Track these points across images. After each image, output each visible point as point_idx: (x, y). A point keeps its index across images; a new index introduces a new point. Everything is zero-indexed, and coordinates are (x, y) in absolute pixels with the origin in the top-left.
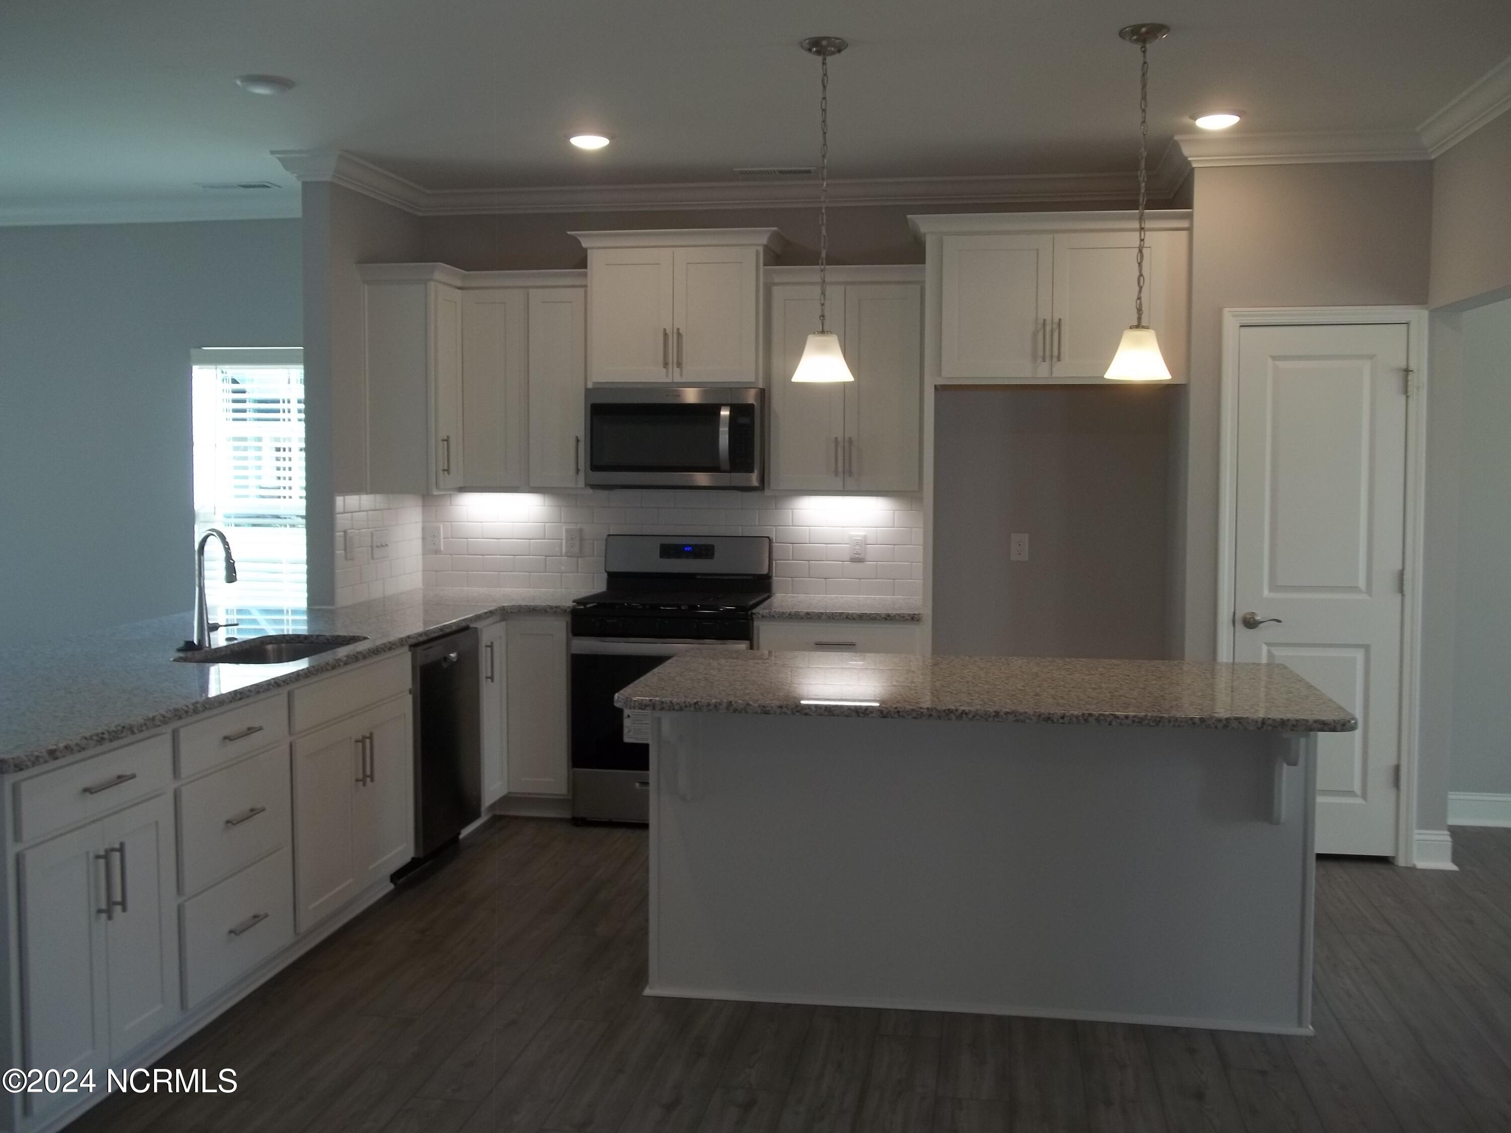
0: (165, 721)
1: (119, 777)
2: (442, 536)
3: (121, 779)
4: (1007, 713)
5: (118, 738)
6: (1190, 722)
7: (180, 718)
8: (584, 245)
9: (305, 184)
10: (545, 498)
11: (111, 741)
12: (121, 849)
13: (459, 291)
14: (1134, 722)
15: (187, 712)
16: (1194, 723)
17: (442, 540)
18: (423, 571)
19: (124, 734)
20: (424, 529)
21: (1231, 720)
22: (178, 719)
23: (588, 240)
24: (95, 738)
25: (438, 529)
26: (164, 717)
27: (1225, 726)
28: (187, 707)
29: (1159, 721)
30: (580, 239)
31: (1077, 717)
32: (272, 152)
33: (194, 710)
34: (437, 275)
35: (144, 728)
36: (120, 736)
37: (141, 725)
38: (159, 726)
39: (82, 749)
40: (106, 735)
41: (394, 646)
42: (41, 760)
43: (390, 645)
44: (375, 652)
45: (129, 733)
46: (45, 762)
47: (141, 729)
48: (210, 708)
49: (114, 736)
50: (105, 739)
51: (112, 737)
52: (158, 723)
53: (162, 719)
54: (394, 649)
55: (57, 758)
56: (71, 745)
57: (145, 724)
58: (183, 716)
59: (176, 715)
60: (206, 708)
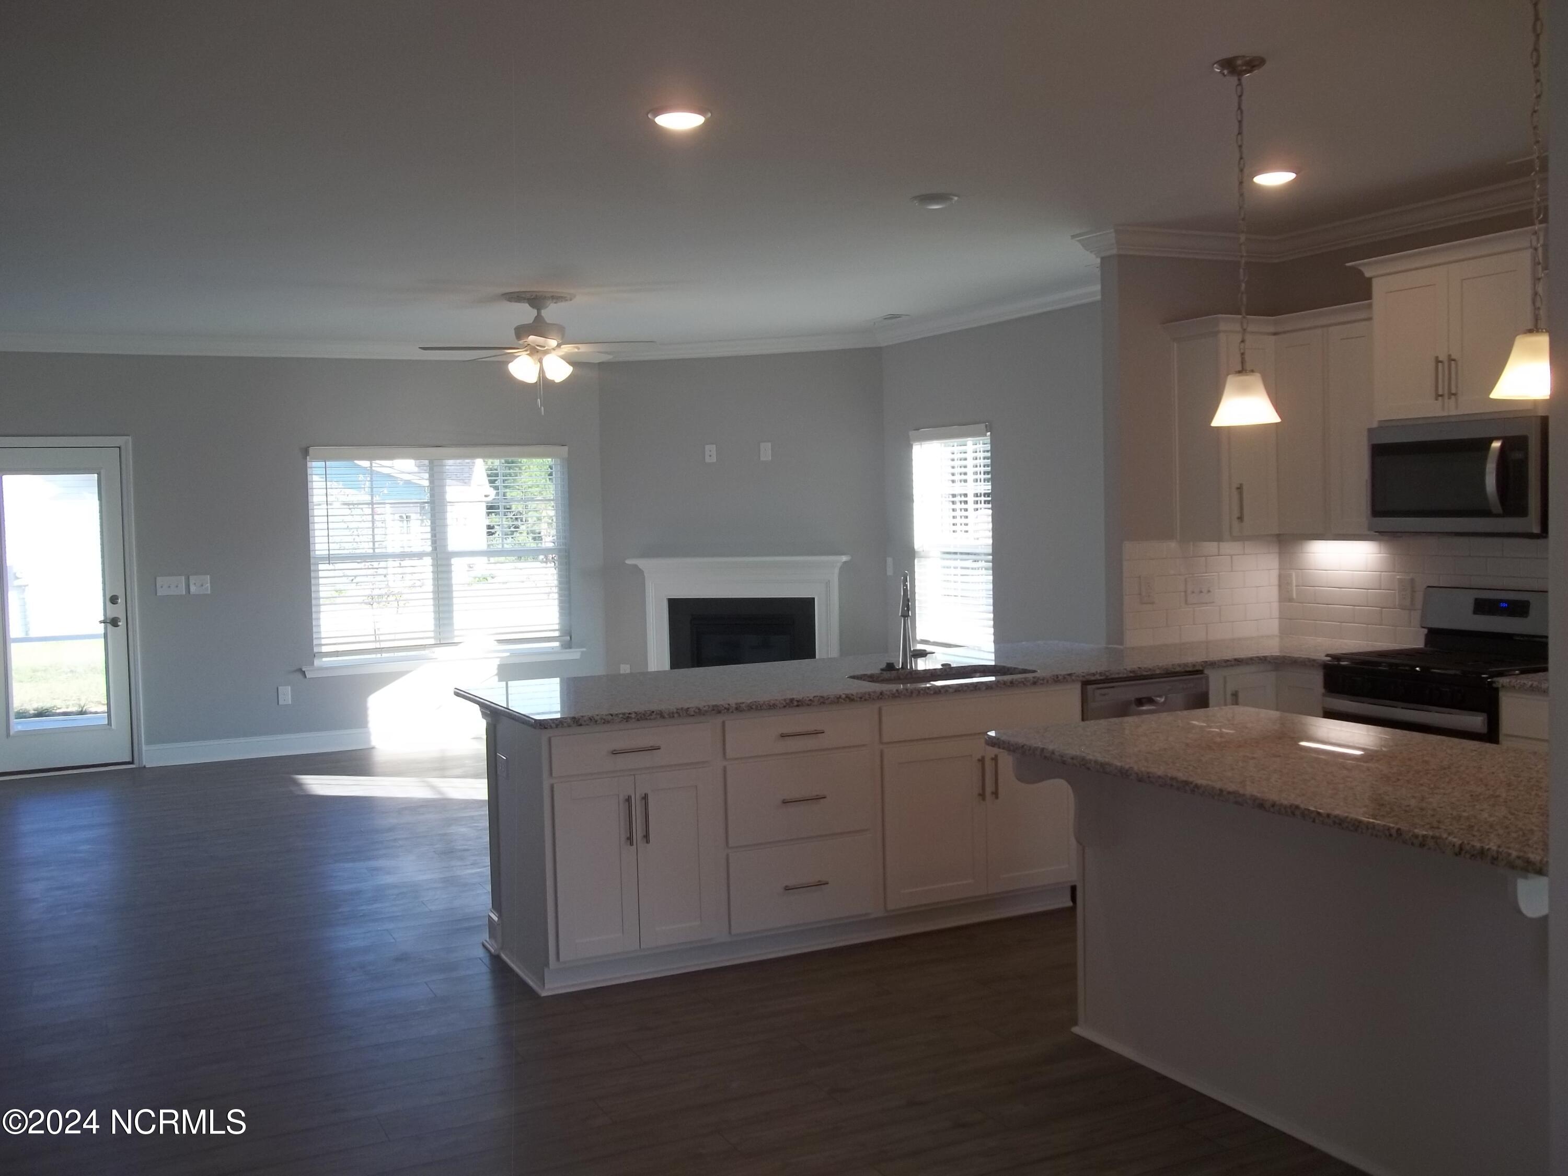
0: (700, 712)
2: (1294, 584)
4: (1229, 793)
6: (1387, 833)
8: (1368, 274)
9: (1103, 259)
10: (1380, 546)
12: (645, 798)
13: (1274, 337)
14: (1334, 823)
15: (727, 709)
16: (1391, 835)
17: (1294, 588)
18: (1280, 618)
19: (652, 717)
20: (1280, 576)
21: (1427, 837)
23: (1370, 268)
25: (1290, 575)
26: (699, 709)
27: (1422, 845)
29: (1358, 826)
30: (1360, 268)
31: (1285, 807)
32: (1073, 237)
33: (736, 709)
34: (1223, 326)
35: (676, 715)
36: (648, 718)
37: (673, 713)
38: (693, 715)
39: (606, 722)
40: (633, 716)
41: (1042, 682)
42: (565, 724)
43: (1035, 680)
44: (1009, 684)
45: (658, 716)
46: (569, 726)
47: (672, 715)
48: (757, 709)
49: (641, 717)
50: (631, 718)
51: (638, 717)
52: (693, 713)
53: (697, 711)
54: (1042, 684)
55: (581, 725)
56: (596, 718)
57: (677, 713)
58: (723, 712)
59: (714, 710)
60: (752, 708)
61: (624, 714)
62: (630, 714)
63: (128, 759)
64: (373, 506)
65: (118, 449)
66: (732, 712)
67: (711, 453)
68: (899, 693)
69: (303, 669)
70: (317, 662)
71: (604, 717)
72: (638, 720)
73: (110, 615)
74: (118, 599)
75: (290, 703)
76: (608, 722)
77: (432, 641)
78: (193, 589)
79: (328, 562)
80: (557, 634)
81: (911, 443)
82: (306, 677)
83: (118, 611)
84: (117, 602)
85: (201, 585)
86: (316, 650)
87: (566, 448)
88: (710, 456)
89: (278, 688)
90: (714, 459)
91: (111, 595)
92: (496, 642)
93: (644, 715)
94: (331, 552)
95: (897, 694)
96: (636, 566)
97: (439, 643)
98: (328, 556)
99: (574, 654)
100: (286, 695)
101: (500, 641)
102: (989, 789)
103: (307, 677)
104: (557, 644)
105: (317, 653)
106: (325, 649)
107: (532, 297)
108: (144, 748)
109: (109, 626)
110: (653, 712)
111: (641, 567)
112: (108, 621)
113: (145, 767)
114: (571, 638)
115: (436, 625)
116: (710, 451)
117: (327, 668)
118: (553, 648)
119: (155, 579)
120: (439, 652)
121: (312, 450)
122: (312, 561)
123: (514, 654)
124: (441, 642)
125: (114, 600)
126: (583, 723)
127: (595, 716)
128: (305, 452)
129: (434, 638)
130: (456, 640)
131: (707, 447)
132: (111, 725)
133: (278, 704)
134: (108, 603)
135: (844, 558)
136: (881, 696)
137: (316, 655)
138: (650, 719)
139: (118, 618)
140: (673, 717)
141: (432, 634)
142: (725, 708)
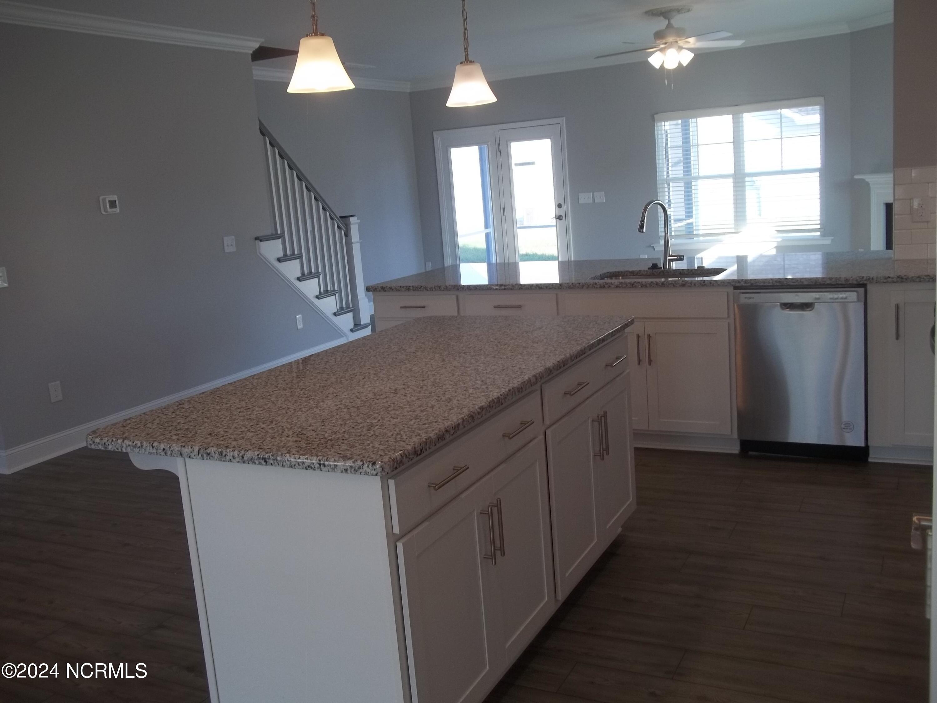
19: (421, 289)
26: (447, 287)
35: (434, 289)
36: (419, 290)
37: (432, 288)
38: (443, 290)
39: (398, 290)
40: (411, 288)
41: (690, 285)
42: (378, 290)
43: (683, 283)
44: (660, 284)
45: (424, 289)
46: (380, 291)
47: (431, 289)
48: (480, 289)
49: (415, 289)
50: (410, 289)
51: (414, 289)
52: (443, 289)
53: (445, 287)
54: (689, 286)
55: (385, 291)
56: (393, 287)
57: (434, 288)
58: (460, 289)
59: (455, 288)
60: (477, 289)
61: (407, 287)
62: (410, 287)
65: (559, 124)
66: (465, 290)
68: (573, 286)
71: (396, 287)
72: (414, 291)
73: (558, 214)
74: (561, 205)
76: (399, 290)
77: (731, 230)
78: (596, 201)
82: (654, 250)
83: (561, 212)
84: (561, 207)
85: (600, 197)
91: (558, 203)
93: (417, 288)
95: (572, 286)
99: (826, 241)
101: (779, 231)
102: (645, 357)
104: (818, 234)
109: (558, 220)
110: (422, 287)
111: (867, 180)
112: (557, 218)
114: (826, 230)
115: (735, 220)
118: (814, 236)
119: (578, 194)
121: (657, 116)
122: (658, 182)
124: (738, 231)
125: (559, 206)
126: (386, 290)
128: (653, 118)
129: (734, 228)
130: (745, 230)
134: (557, 207)
136: (560, 287)
138: (420, 291)
139: (562, 216)
140: (432, 290)
141: (733, 226)
142: (461, 287)
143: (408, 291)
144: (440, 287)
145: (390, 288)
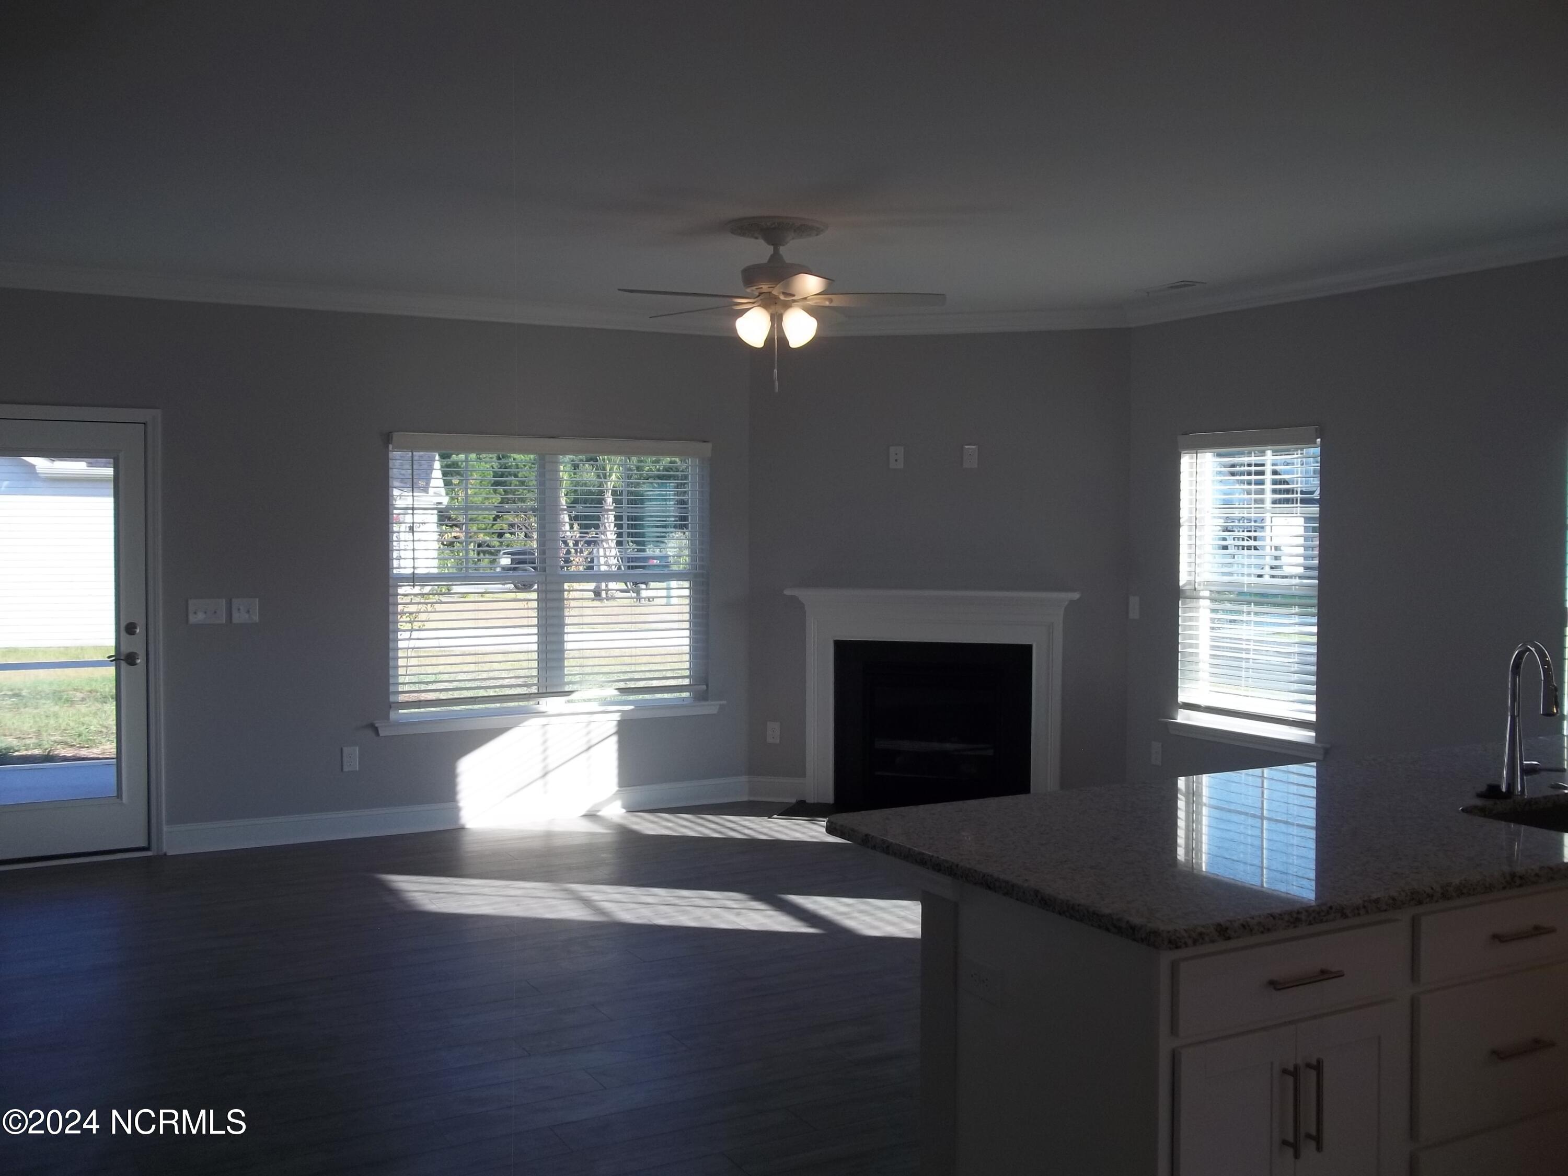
0: (1395, 904)
1: (1323, 972)
3: (1325, 975)
5: (1321, 921)
7: (1420, 903)
11: (1310, 924)
12: (1318, 1067)
15: (1431, 896)
19: (1330, 917)
22: (1416, 905)
24: (1286, 918)
26: (1394, 899)
28: (1432, 888)
33: (1442, 894)
37: (1358, 909)
39: (1266, 930)
45: (1338, 916)
49: (1314, 918)
50: (1301, 920)
57: (1364, 907)
60: (1463, 894)
62: (1298, 913)
63: (143, 844)
64: (467, 512)
65: (143, 425)
67: (897, 457)
69: (376, 725)
70: (393, 715)
73: (125, 650)
74: (136, 628)
75: (357, 769)
77: (534, 690)
78: (236, 616)
79: (412, 584)
80: (686, 682)
81: (1180, 450)
82: (377, 733)
83: (136, 644)
84: (136, 631)
85: (247, 611)
86: (392, 698)
87: (709, 446)
88: (896, 460)
89: (342, 749)
90: (900, 465)
91: (128, 622)
92: (616, 691)
93: (1319, 913)
94: (417, 571)
96: (794, 599)
97: (545, 691)
98: (412, 576)
99: (710, 708)
100: (353, 758)
101: (621, 690)
103: (381, 735)
104: (685, 694)
105: (394, 703)
106: (402, 698)
107: (773, 226)
108: (165, 828)
109: (123, 664)
110: (1331, 908)
111: (801, 600)
112: (122, 658)
113: (165, 854)
114: (707, 687)
116: (896, 454)
117: (404, 724)
118: (684, 699)
119: (187, 602)
120: (550, 704)
121: (396, 436)
122: (391, 582)
123: (640, 706)
124: (548, 691)
125: (130, 629)
127: (1249, 920)
128: (387, 439)
129: (537, 685)
130: (567, 689)
131: (892, 450)
132: (121, 799)
133: (342, 770)
134: (123, 633)
135: (1076, 596)
137: (392, 705)
138: (1326, 921)
139: (136, 653)
140: (1359, 914)
141: (534, 681)
142: (1428, 894)
143: (1295, 927)
144: (1377, 901)
145: (1243, 926)
